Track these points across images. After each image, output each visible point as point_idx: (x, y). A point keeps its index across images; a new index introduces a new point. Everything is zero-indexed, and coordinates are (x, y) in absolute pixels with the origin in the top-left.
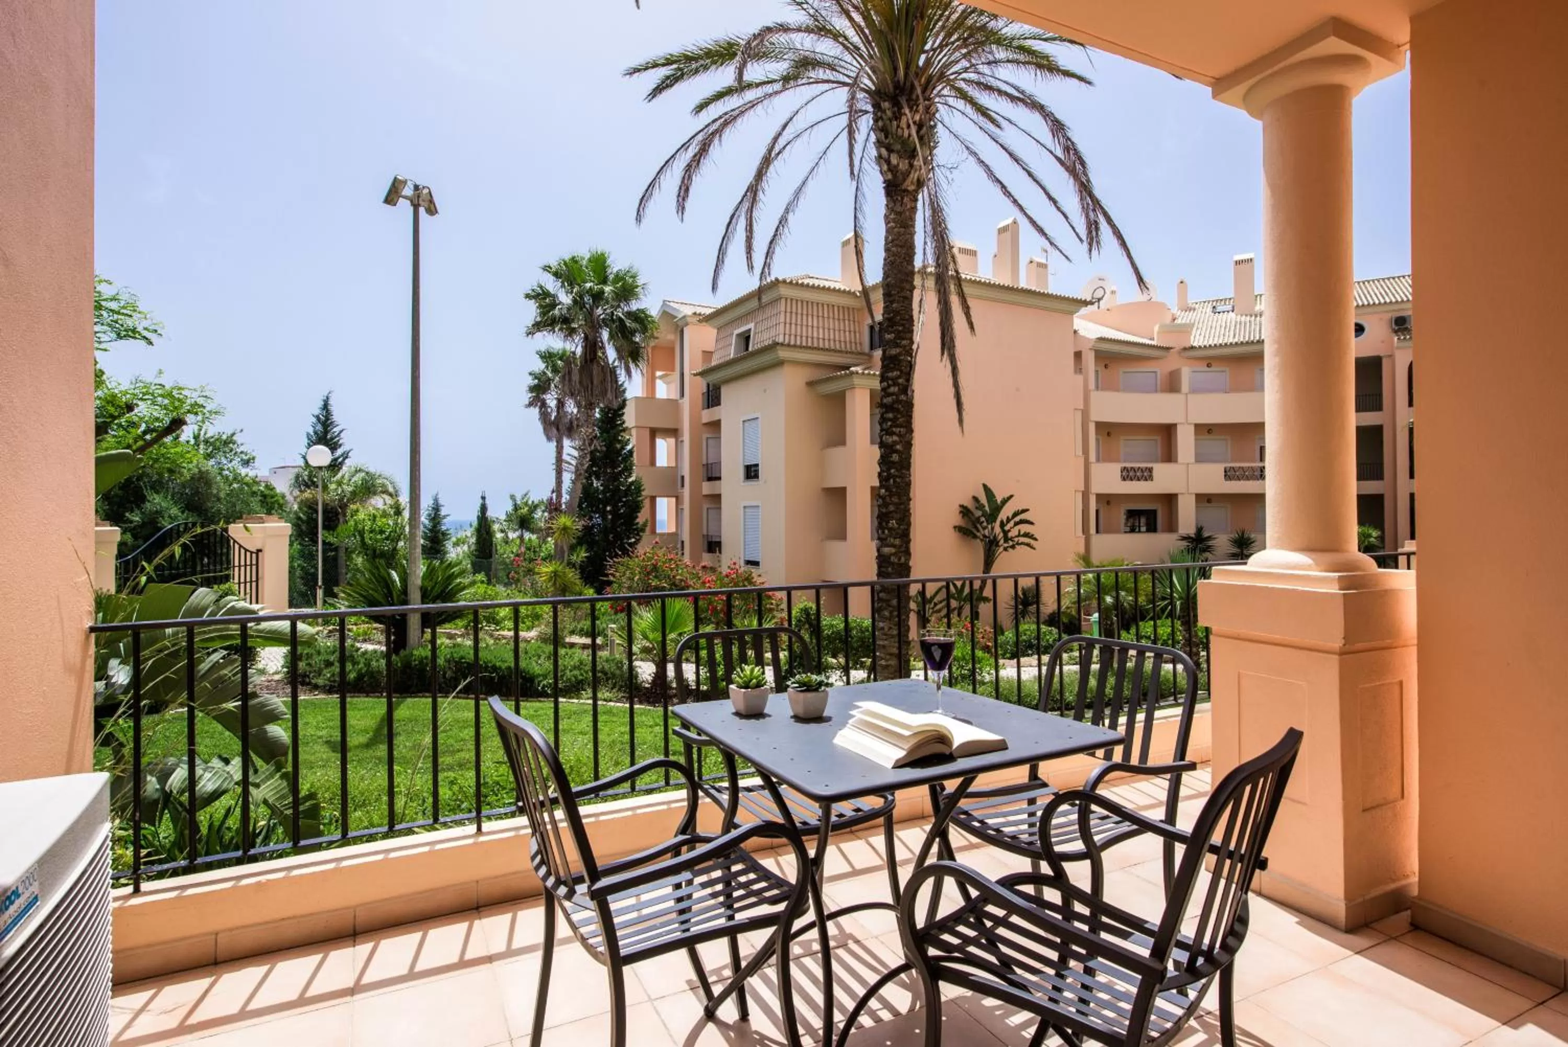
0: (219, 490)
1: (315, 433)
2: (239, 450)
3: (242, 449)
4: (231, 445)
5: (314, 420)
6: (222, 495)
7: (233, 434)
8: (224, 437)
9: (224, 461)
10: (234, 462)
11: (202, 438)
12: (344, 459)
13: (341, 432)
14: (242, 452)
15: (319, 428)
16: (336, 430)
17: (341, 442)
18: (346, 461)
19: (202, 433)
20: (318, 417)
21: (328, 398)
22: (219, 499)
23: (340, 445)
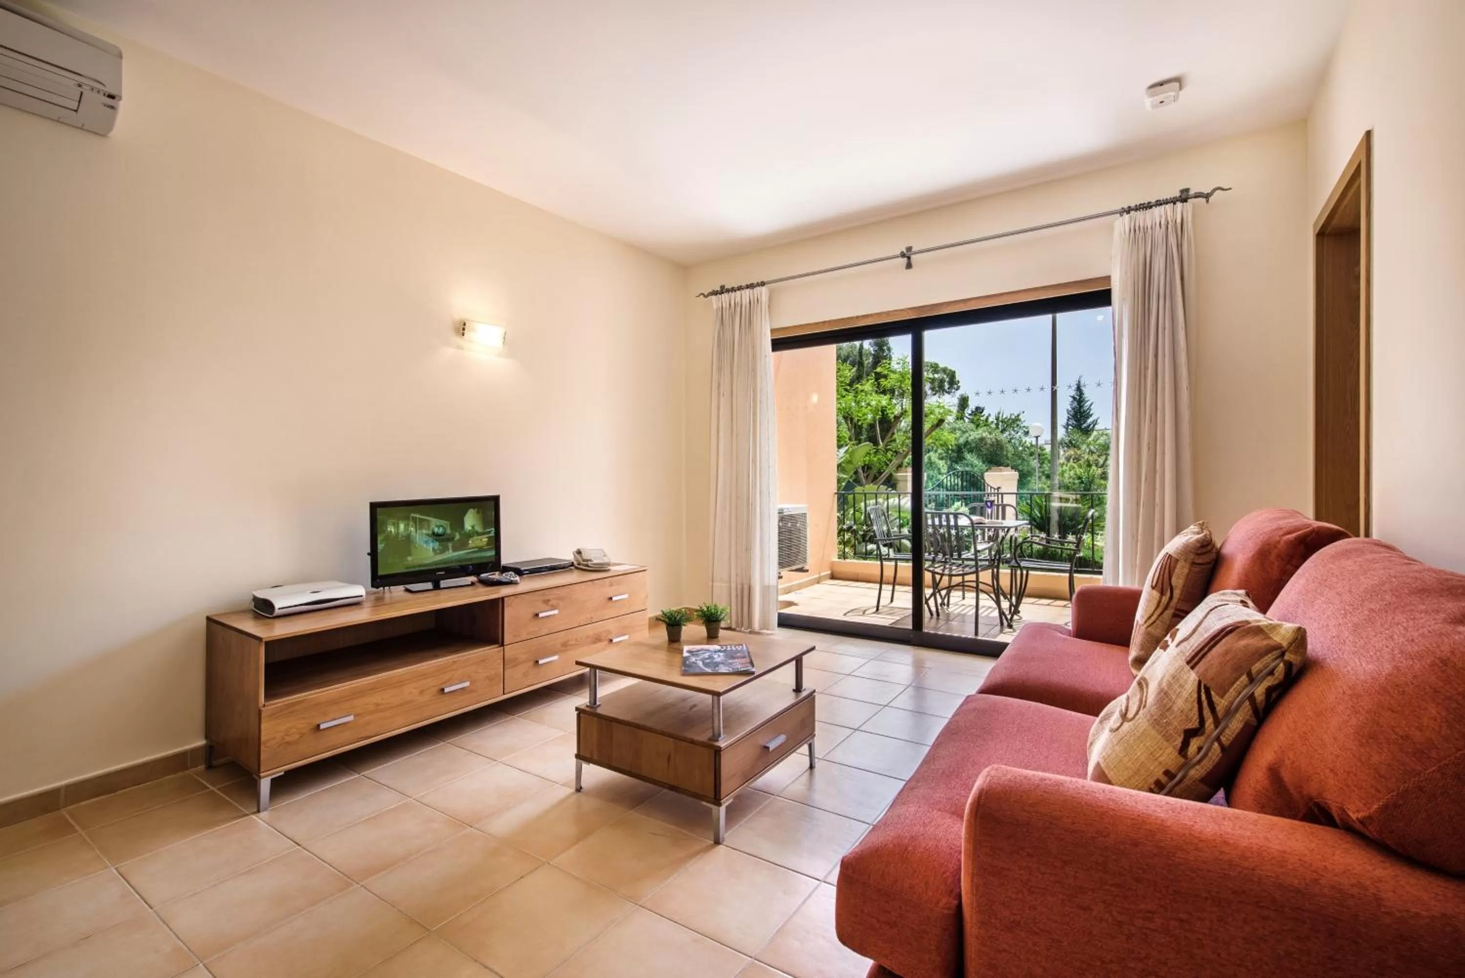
0: (1007, 451)
1: (1073, 409)
2: (1022, 425)
3: (1024, 424)
4: (1018, 422)
5: (1071, 399)
6: (1010, 455)
7: (1018, 415)
8: (1013, 417)
9: (1013, 433)
10: (1019, 434)
11: (1000, 419)
12: (1094, 426)
13: (1091, 405)
14: (1024, 427)
15: (1076, 403)
16: (1088, 404)
17: (1091, 412)
18: (1096, 426)
19: (1001, 416)
20: (1074, 398)
21: (1079, 382)
22: (1008, 458)
23: (1091, 415)
